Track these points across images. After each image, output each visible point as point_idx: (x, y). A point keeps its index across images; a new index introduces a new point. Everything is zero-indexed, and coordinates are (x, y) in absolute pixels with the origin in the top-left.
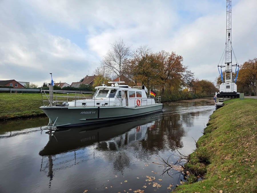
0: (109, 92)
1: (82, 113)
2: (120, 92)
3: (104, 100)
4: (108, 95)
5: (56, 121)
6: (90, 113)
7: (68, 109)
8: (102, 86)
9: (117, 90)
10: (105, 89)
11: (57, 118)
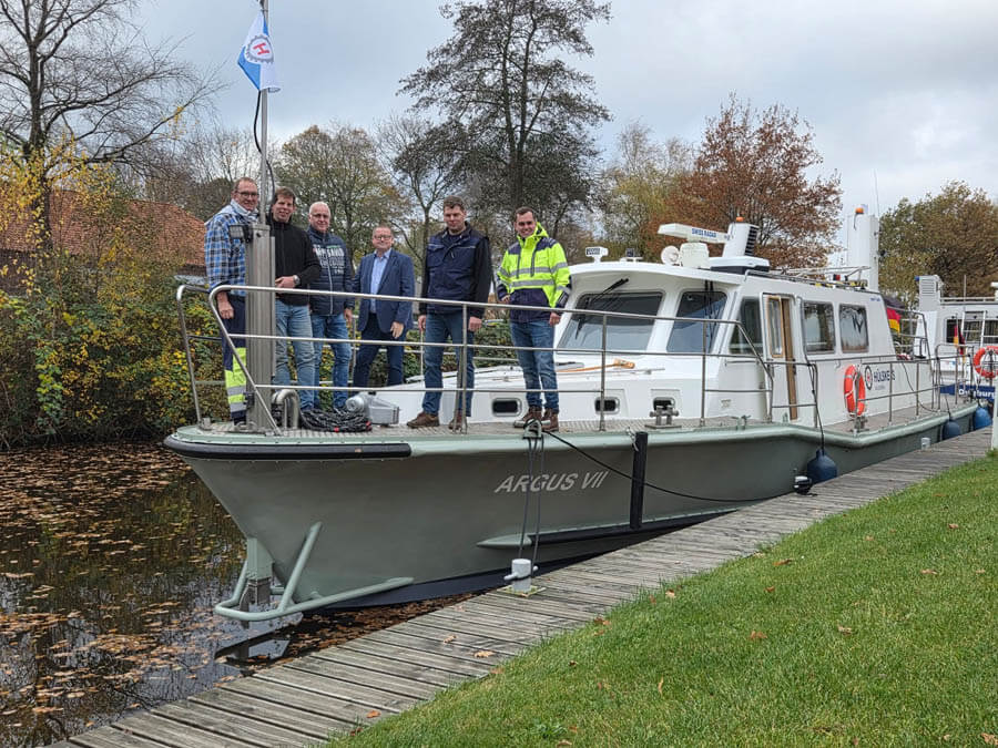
0: (669, 308)
1: (507, 485)
2: (750, 307)
3: (642, 377)
4: (661, 331)
5: (305, 566)
6: (568, 482)
7: (407, 453)
8: (591, 260)
9: (730, 293)
10: (622, 282)
11: (314, 530)
